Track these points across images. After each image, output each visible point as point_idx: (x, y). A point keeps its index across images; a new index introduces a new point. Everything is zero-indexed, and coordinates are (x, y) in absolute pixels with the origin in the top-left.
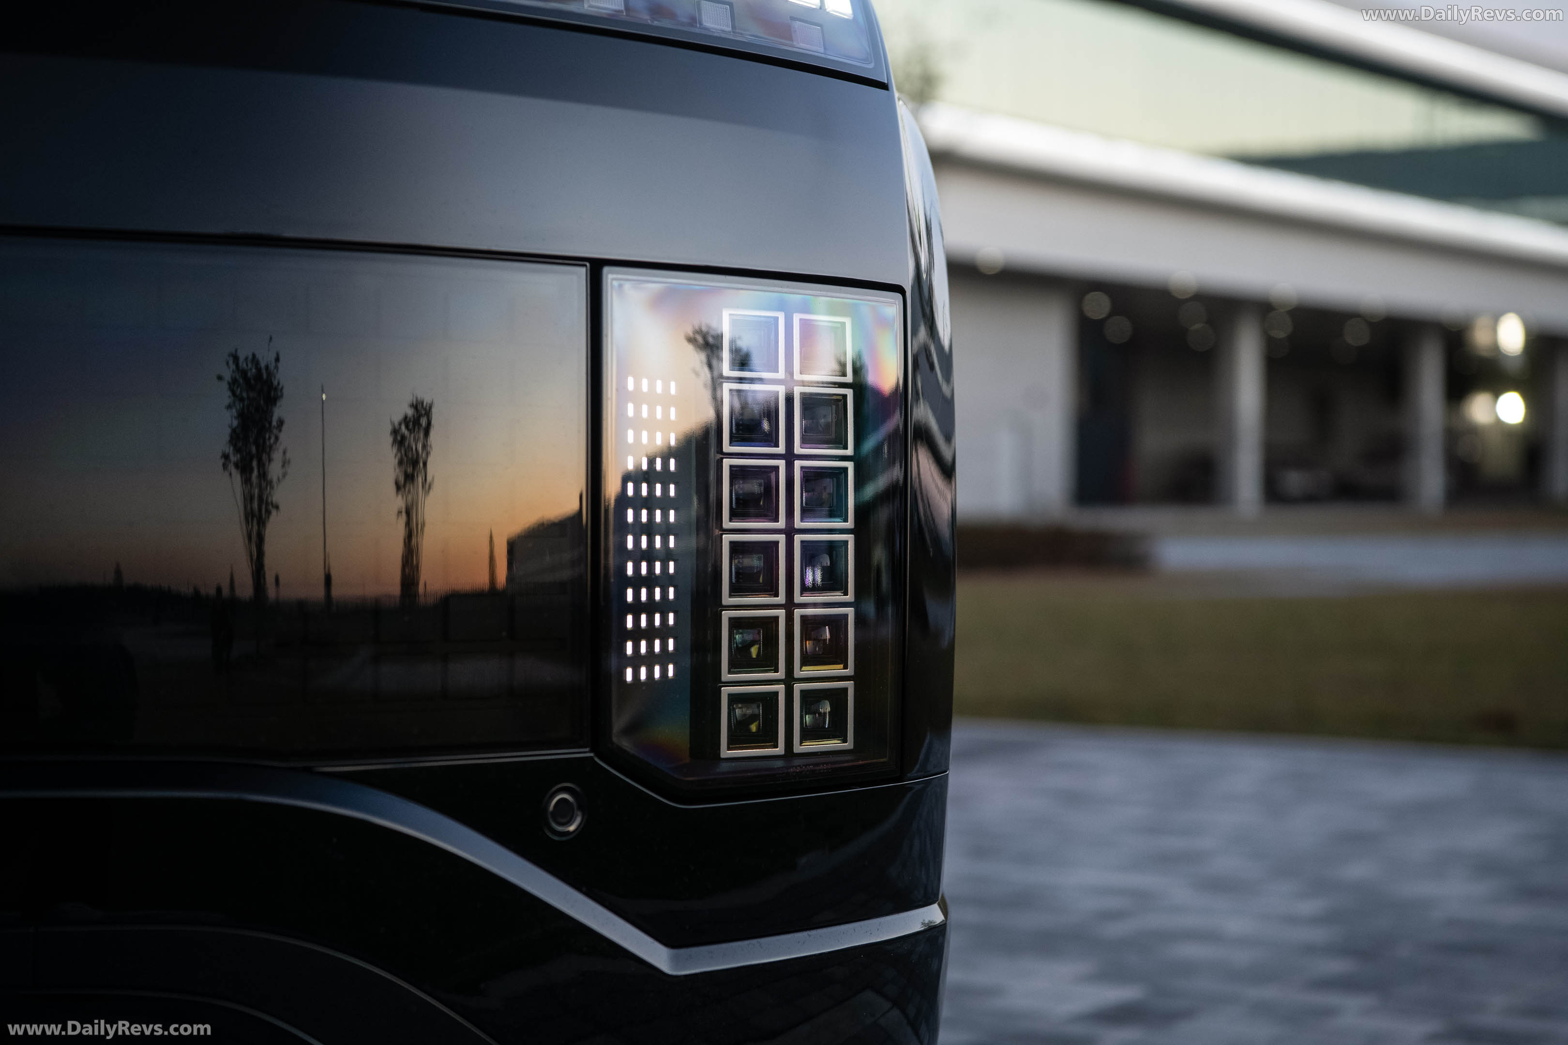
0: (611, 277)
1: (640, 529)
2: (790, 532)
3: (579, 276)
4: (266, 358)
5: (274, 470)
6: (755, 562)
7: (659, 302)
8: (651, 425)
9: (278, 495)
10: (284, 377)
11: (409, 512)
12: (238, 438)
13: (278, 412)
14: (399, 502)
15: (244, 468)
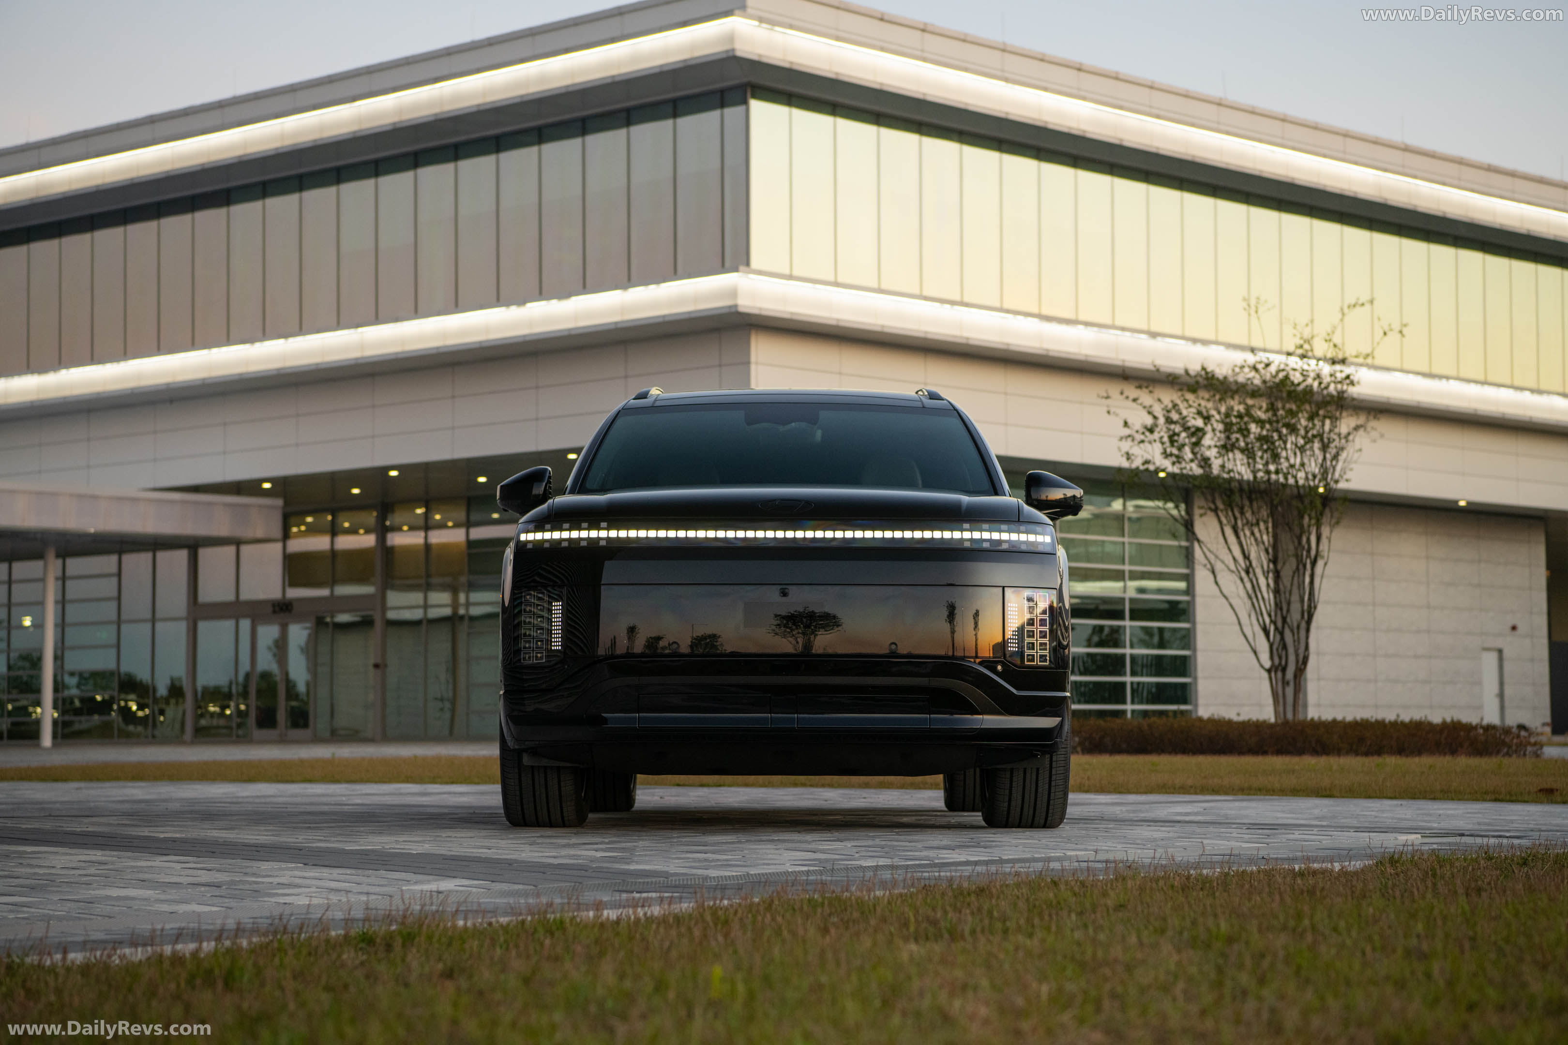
0: (1006, 589)
1: (1011, 643)
2: (1037, 652)
3: (1001, 589)
4: (954, 601)
5: (955, 623)
6: (1030, 657)
7: (1013, 592)
8: (1013, 627)
9: (956, 629)
10: (956, 605)
11: (976, 635)
12: (949, 616)
13: (956, 612)
14: (974, 633)
15: (950, 623)
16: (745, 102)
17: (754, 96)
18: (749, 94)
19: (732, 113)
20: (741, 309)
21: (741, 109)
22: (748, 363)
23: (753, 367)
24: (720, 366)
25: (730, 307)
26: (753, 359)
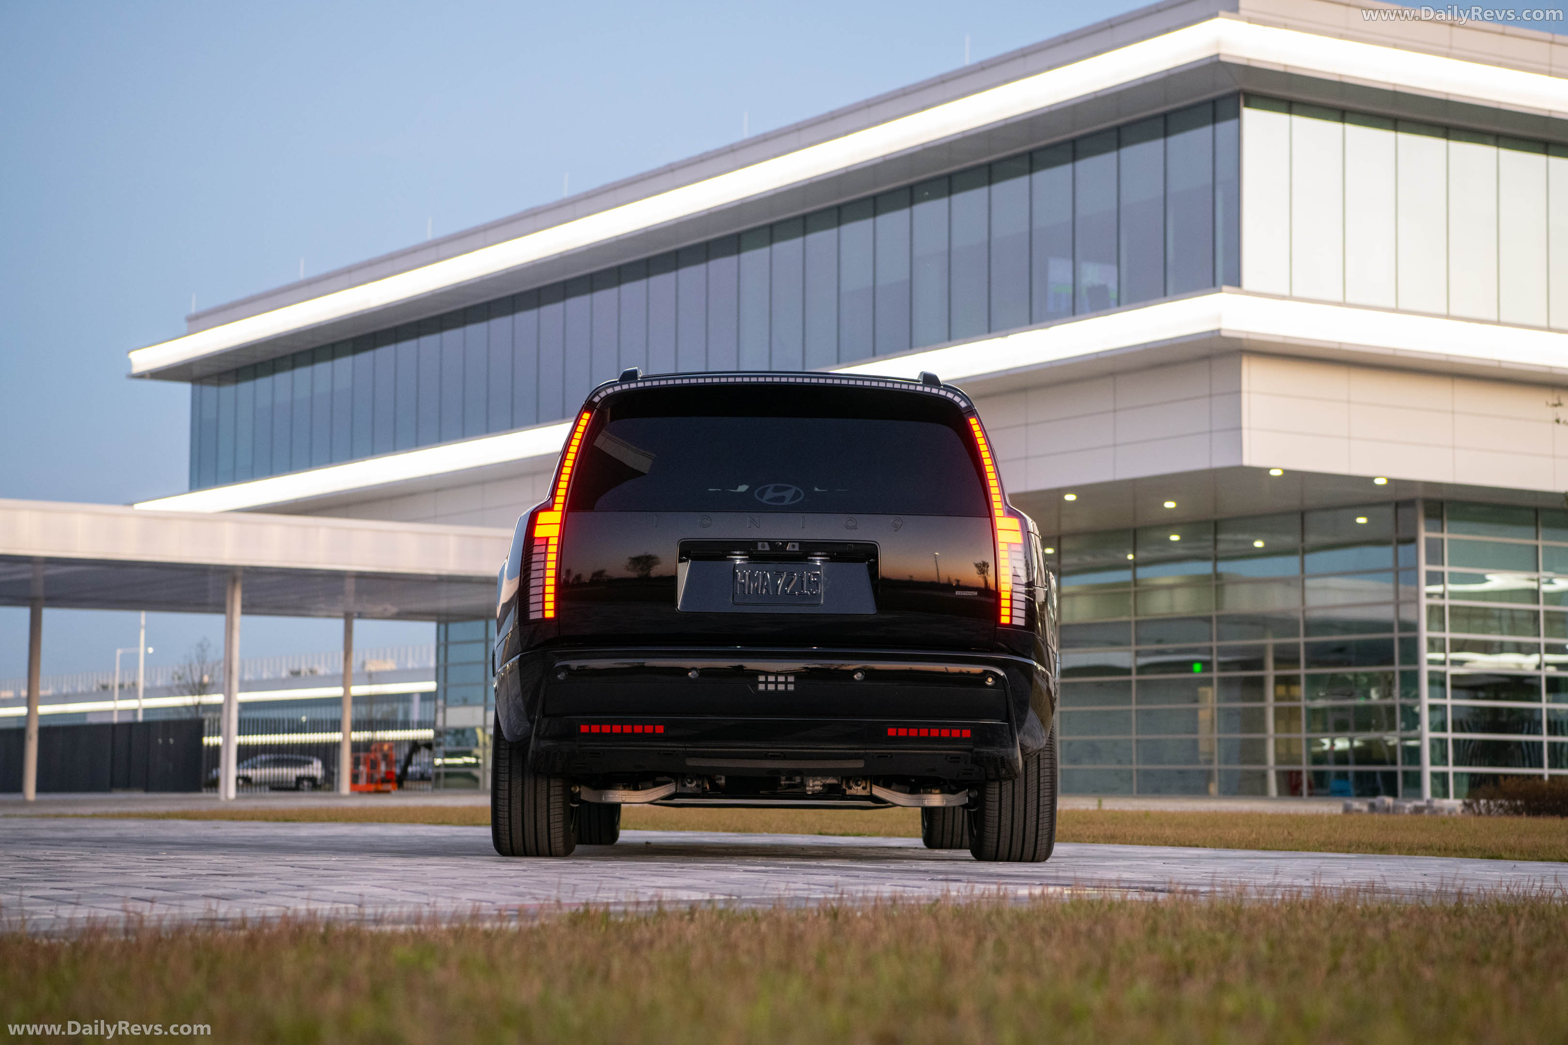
16: (1237, 115)
17: (1247, 105)
18: (1242, 103)
19: (1224, 128)
20: (1224, 334)
21: (1231, 124)
22: (1239, 392)
23: (1245, 397)
24: (1211, 396)
25: (1213, 332)
26: (1245, 386)
